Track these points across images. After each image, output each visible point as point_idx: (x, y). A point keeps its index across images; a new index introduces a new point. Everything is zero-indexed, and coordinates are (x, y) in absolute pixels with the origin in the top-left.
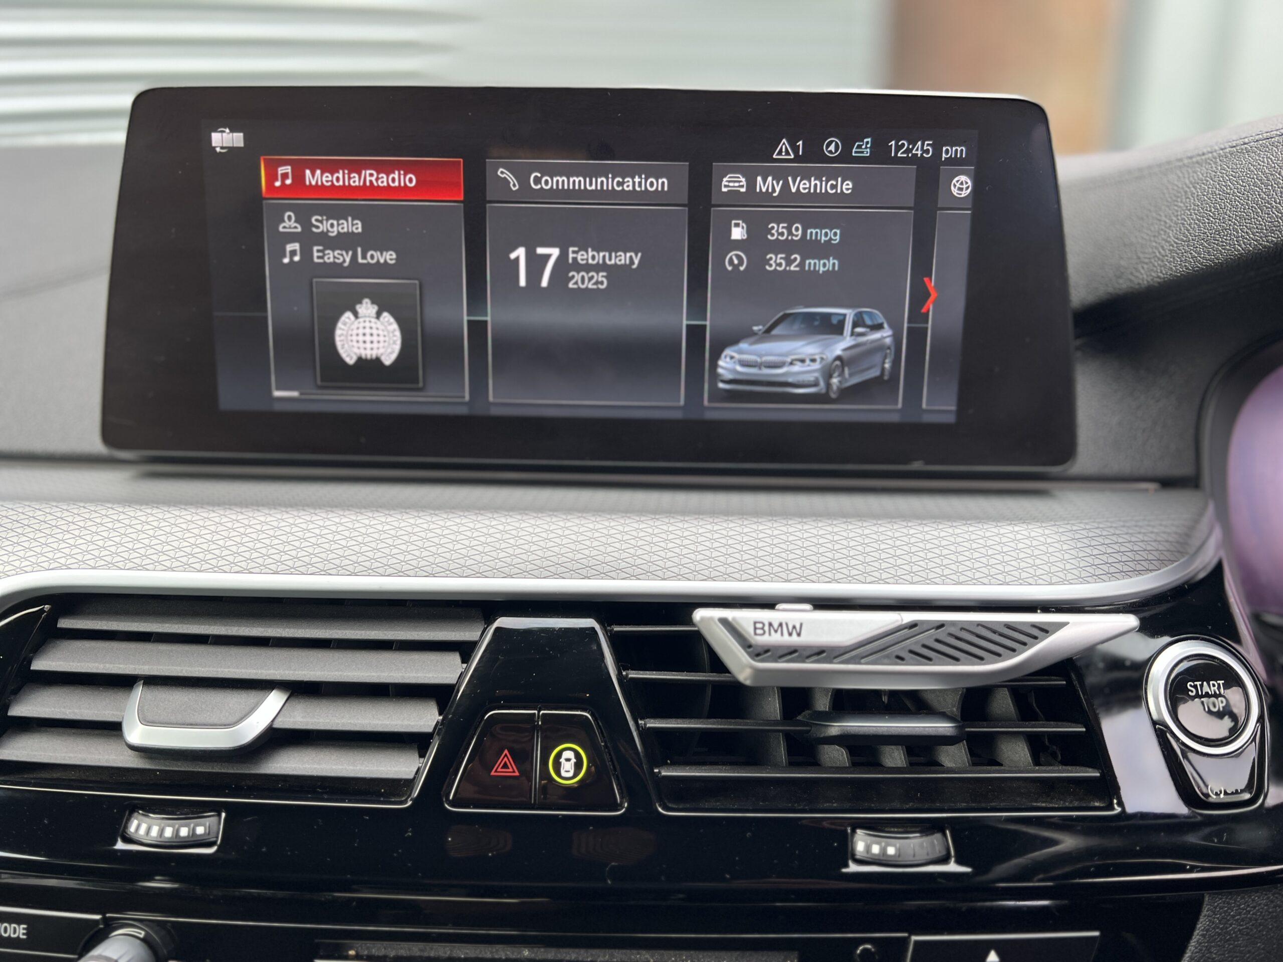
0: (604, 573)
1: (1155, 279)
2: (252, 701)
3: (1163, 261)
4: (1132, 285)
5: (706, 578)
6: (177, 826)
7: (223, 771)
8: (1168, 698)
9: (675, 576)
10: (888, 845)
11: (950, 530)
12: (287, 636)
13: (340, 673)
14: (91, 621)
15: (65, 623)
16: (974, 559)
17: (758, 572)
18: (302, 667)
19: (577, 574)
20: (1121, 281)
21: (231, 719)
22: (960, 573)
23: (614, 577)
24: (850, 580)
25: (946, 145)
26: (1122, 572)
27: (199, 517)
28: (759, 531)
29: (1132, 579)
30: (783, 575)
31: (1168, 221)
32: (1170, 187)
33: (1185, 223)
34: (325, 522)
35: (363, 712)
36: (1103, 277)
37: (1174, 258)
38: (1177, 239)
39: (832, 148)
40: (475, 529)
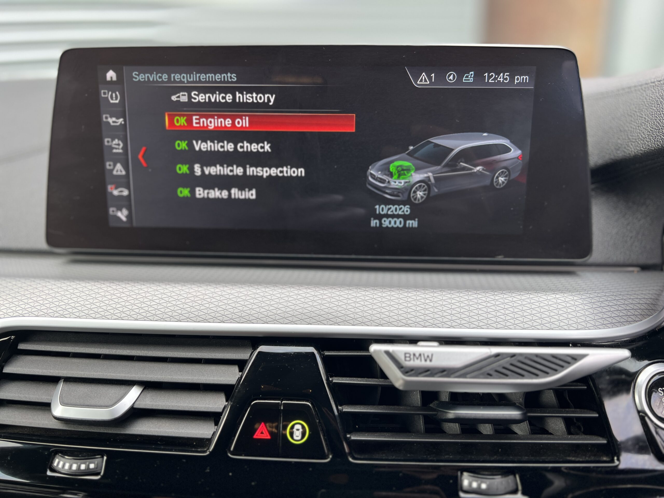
0: (320, 322)
1: (639, 151)
2: (123, 392)
3: (644, 141)
4: (625, 154)
5: (378, 325)
6: (79, 464)
7: (105, 432)
8: (647, 397)
9: (360, 324)
10: (482, 482)
11: (519, 297)
12: (143, 355)
13: (171, 377)
14: (35, 346)
15: (22, 346)
16: (533, 314)
17: (408, 321)
18: (150, 373)
19: (304, 322)
20: (619, 152)
21: (110, 403)
22: (525, 322)
23: (325, 323)
24: (461, 327)
25: (517, 76)
26: (620, 322)
27: (95, 287)
28: (409, 297)
29: (626, 327)
30: (422, 323)
31: (646, 118)
32: (648, 98)
33: (657, 119)
34: (164, 290)
35: (184, 399)
36: (608, 149)
37: (650, 139)
38: (652, 128)
39: (451, 77)
40: (248, 295)
